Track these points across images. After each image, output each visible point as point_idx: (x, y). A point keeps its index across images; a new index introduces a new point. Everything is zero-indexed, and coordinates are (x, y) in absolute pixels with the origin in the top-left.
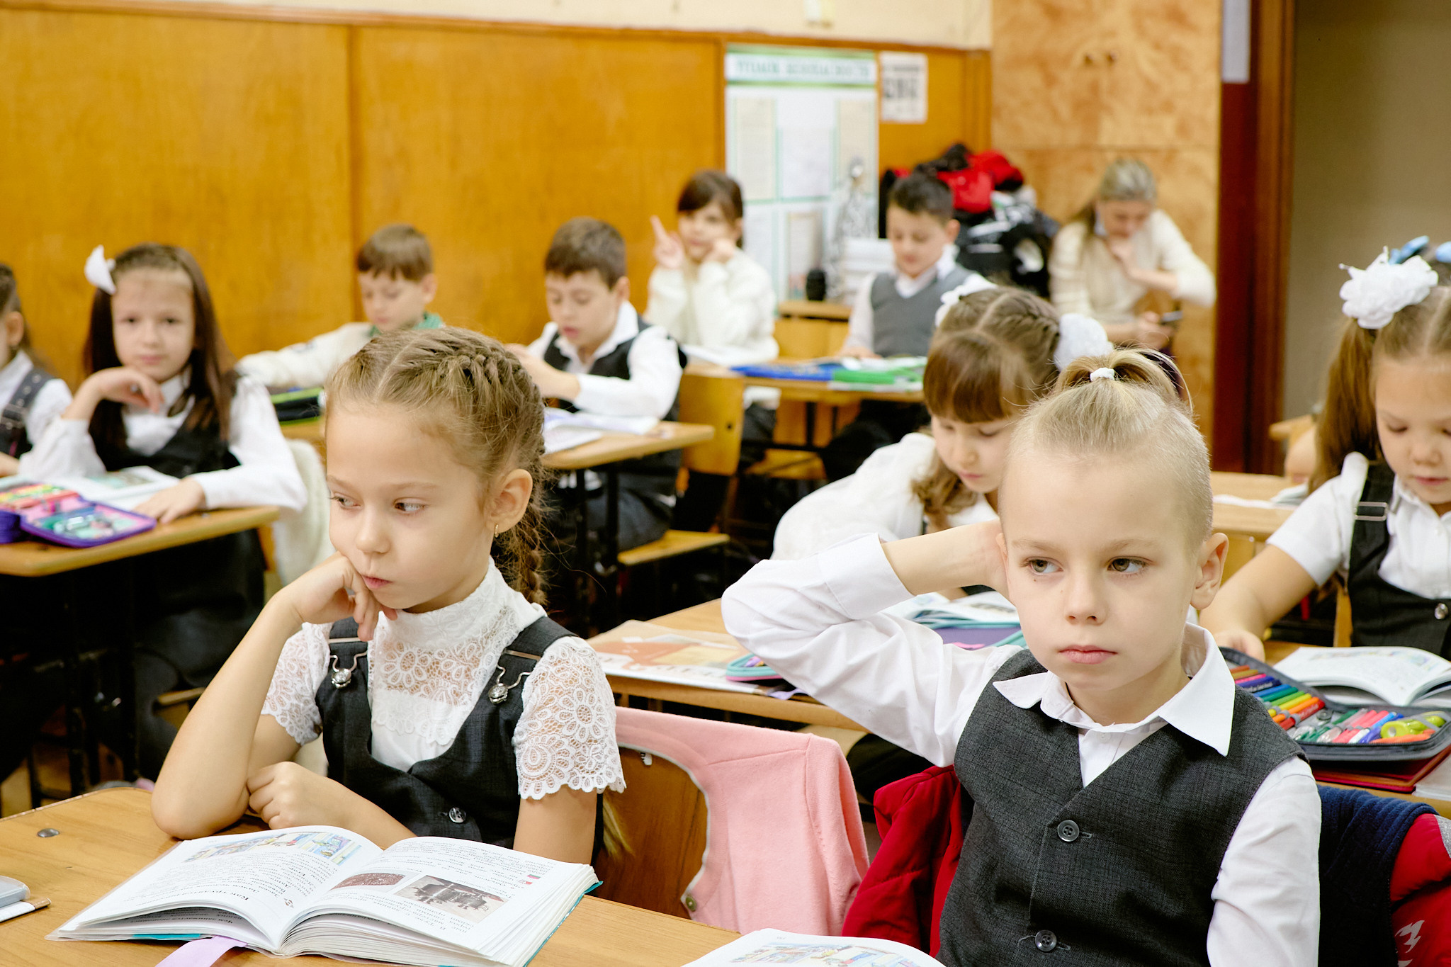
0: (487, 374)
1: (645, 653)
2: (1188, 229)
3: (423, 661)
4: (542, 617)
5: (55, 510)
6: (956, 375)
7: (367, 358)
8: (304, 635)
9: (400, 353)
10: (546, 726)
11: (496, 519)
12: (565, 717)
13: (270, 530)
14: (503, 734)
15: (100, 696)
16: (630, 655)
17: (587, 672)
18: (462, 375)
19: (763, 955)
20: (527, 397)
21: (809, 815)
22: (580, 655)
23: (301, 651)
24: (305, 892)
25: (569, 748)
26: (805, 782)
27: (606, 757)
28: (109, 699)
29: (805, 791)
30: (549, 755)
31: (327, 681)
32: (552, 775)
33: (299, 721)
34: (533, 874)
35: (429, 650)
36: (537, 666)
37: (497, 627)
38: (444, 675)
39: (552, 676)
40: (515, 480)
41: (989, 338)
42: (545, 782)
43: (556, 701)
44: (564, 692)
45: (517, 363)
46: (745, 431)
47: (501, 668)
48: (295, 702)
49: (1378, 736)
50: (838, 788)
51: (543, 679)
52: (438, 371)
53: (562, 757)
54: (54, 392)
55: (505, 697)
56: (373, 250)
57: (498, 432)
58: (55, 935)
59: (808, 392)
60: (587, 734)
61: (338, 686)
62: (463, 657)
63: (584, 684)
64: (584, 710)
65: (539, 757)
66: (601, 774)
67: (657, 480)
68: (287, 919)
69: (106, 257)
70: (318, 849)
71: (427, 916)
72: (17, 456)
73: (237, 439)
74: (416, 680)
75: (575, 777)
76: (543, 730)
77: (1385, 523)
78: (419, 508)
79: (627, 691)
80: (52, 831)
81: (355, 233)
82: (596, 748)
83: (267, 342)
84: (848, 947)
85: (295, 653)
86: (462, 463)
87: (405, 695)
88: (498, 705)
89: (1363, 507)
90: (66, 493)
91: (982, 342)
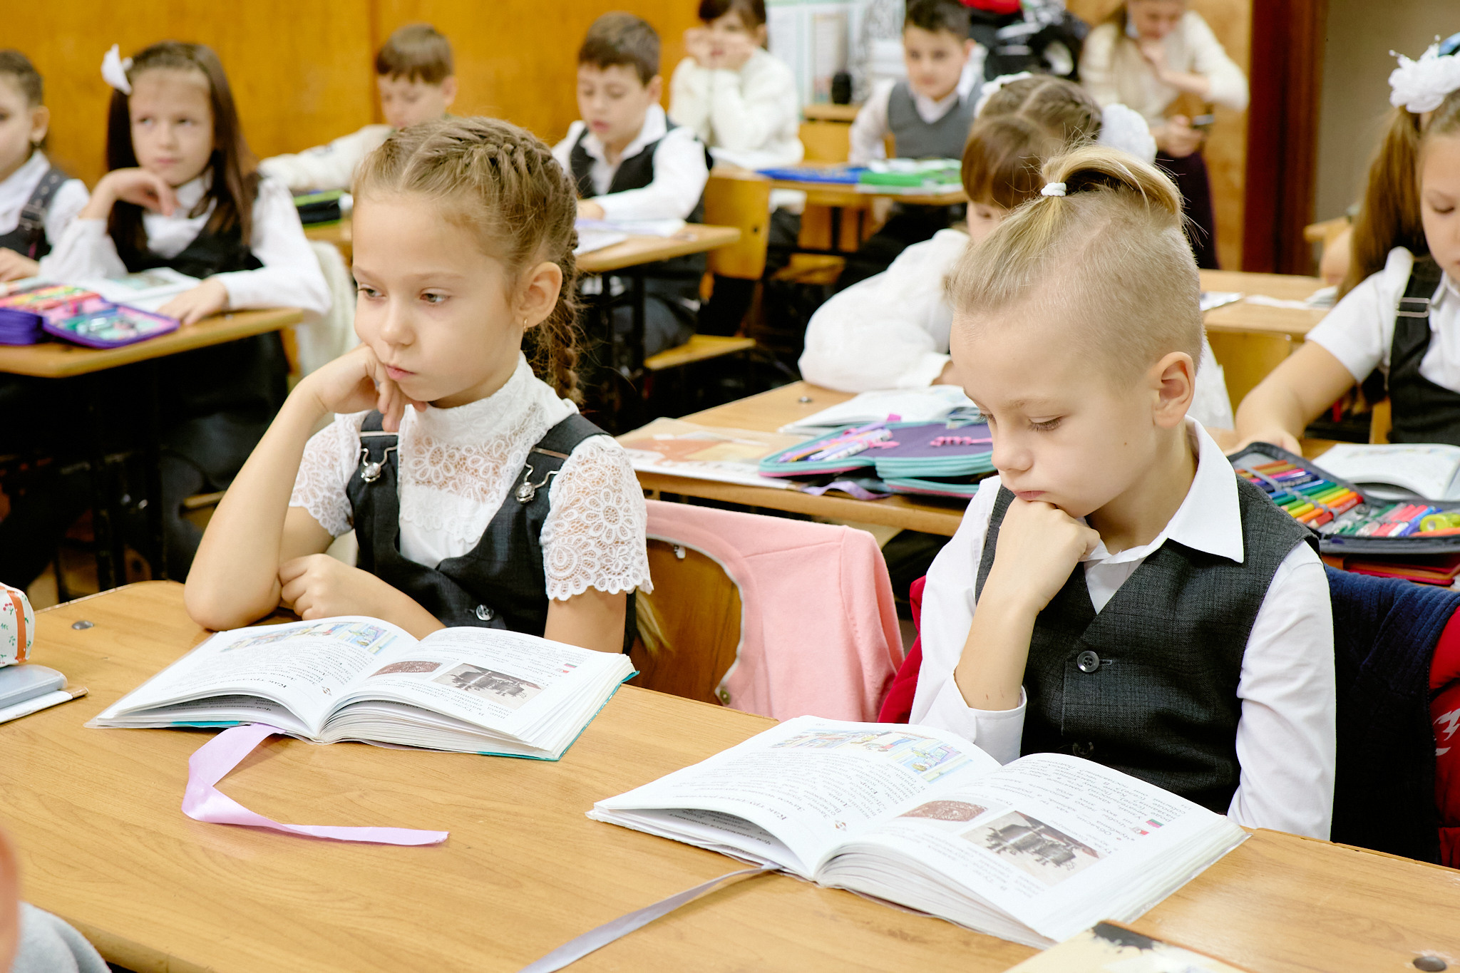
0: (513, 163)
1: (677, 450)
2: (1221, 32)
3: (451, 456)
4: (574, 415)
5: (77, 311)
6: (996, 159)
7: (393, 146)
8: (336, 427)
9: (427, 141)
10: (572, 527)
11: (525, 313)
12: (592, 517)
13: (293, 333)
14: (529, 533)
15: (127, 499)
16: (662, 451)
17: (615, 472)
18: (488, 164)
19: (803, 741)
20: (556, 189)
21: (844, 607)
22: (608, 455)
23: (333, 443)
24: (343, 681)
25: (595, 550)
26: (840, 574)
27: (633, 558)
28: (135, 501)
29: (840, 584)
30: (575, 556)
31: (357, 474)
32: (579, 576)
33: (332, 513)
34: (569, 663)
35: (457, 446)
36: (564, 465)
37: (526, 423)
38: (471, 471)
39: (579, 476)
40: (542, 273)
41: (1031, 123)
42: (572, 582)
43: (583, 500)
44: (592, 493)
45: (546, 153)
46: (771, 235)
47: (529, 466)
48: (328, 494)
49: (1418, 529)
50: (873, 580)
51: (570, 479)
52: (464, 159)
53: (589, 559)
54: (71, 193)
55: (532, 496)
56: (393, 52)
57: (525, 222)
58: (94, 723)
59: (833, 196)
60: (613, 537)
61: (368, 480)
62: (491, 455)
63: (612, 484)
64: (611, 511)
65: (565, 558)
66: (628, 576)
67: (681, 284)
68: (326, 706)
69: (122, 57)
70: (355, 639)
71: (465, 702)
72: (37, 258)
73: (259, 242)
74: (444, 476)
75: (601, 579)
76: (570, 531)
77: (1427, 319)
78: (444, 299)
79: (658, 488)
80: (87, 623)
81: (374, 34)
82: (623, 550)
83: (287, 145)
84: (888, 733)
85: (326, 445)
86: (487, 254)
87: (432, 491)
88: (525, 505)
89: (1406, 303)
90: (86, 294)
91: (1022, 128)
